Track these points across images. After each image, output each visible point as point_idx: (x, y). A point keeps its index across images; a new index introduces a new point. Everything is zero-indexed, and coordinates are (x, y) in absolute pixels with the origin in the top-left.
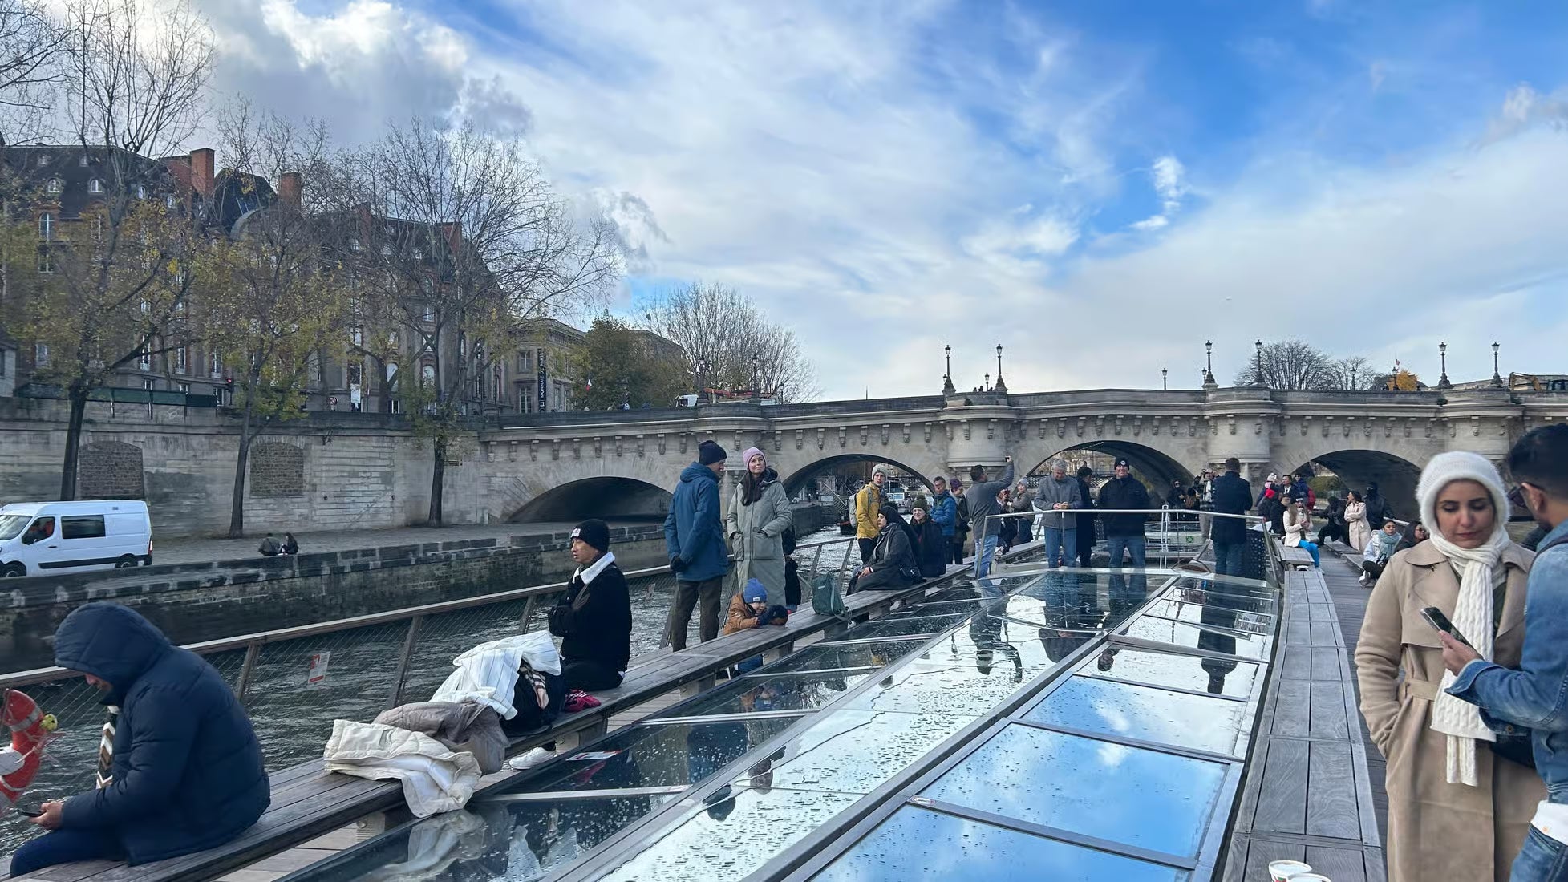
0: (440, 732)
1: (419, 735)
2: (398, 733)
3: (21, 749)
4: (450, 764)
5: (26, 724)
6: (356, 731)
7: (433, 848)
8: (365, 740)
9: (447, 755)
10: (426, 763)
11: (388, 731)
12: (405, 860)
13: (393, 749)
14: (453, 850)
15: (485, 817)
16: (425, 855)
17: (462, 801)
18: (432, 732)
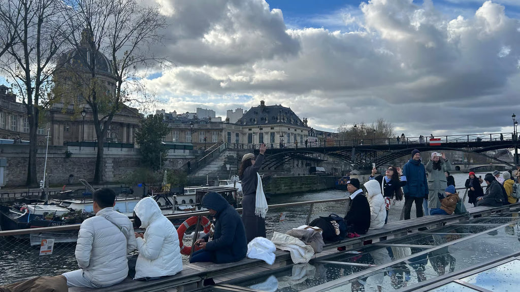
0: (303, 238)
1: (297, 239)
2: (291, 237)
3: (206, 232)
4: (305, 248)
5: (207, 226)
6: (279, 236)
7: (300, 274)
8: (281, 238)
9: (304, 246)
10: (298, 247)
11: (287, 236)
12: (291, 276)
13: (289, 242)
14: (306, 275)
15: (315, 266)
16: (297, 276)
17: (308, 260)
18: (300, 238)
